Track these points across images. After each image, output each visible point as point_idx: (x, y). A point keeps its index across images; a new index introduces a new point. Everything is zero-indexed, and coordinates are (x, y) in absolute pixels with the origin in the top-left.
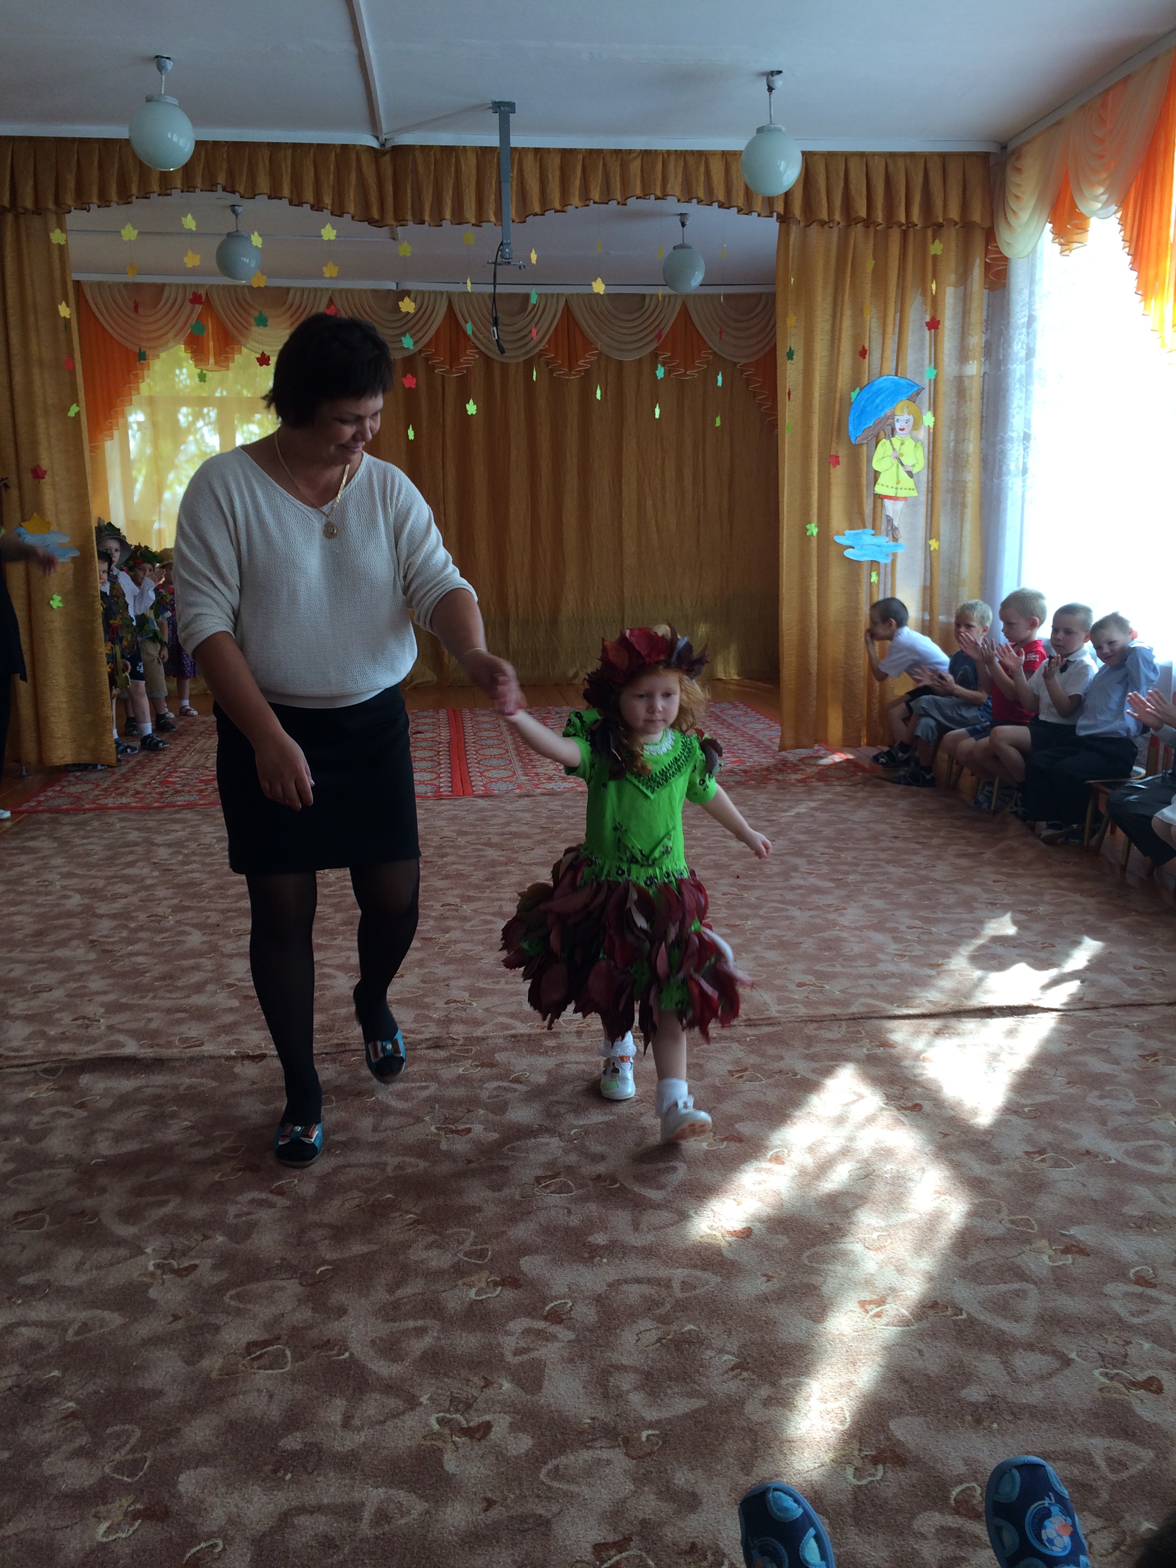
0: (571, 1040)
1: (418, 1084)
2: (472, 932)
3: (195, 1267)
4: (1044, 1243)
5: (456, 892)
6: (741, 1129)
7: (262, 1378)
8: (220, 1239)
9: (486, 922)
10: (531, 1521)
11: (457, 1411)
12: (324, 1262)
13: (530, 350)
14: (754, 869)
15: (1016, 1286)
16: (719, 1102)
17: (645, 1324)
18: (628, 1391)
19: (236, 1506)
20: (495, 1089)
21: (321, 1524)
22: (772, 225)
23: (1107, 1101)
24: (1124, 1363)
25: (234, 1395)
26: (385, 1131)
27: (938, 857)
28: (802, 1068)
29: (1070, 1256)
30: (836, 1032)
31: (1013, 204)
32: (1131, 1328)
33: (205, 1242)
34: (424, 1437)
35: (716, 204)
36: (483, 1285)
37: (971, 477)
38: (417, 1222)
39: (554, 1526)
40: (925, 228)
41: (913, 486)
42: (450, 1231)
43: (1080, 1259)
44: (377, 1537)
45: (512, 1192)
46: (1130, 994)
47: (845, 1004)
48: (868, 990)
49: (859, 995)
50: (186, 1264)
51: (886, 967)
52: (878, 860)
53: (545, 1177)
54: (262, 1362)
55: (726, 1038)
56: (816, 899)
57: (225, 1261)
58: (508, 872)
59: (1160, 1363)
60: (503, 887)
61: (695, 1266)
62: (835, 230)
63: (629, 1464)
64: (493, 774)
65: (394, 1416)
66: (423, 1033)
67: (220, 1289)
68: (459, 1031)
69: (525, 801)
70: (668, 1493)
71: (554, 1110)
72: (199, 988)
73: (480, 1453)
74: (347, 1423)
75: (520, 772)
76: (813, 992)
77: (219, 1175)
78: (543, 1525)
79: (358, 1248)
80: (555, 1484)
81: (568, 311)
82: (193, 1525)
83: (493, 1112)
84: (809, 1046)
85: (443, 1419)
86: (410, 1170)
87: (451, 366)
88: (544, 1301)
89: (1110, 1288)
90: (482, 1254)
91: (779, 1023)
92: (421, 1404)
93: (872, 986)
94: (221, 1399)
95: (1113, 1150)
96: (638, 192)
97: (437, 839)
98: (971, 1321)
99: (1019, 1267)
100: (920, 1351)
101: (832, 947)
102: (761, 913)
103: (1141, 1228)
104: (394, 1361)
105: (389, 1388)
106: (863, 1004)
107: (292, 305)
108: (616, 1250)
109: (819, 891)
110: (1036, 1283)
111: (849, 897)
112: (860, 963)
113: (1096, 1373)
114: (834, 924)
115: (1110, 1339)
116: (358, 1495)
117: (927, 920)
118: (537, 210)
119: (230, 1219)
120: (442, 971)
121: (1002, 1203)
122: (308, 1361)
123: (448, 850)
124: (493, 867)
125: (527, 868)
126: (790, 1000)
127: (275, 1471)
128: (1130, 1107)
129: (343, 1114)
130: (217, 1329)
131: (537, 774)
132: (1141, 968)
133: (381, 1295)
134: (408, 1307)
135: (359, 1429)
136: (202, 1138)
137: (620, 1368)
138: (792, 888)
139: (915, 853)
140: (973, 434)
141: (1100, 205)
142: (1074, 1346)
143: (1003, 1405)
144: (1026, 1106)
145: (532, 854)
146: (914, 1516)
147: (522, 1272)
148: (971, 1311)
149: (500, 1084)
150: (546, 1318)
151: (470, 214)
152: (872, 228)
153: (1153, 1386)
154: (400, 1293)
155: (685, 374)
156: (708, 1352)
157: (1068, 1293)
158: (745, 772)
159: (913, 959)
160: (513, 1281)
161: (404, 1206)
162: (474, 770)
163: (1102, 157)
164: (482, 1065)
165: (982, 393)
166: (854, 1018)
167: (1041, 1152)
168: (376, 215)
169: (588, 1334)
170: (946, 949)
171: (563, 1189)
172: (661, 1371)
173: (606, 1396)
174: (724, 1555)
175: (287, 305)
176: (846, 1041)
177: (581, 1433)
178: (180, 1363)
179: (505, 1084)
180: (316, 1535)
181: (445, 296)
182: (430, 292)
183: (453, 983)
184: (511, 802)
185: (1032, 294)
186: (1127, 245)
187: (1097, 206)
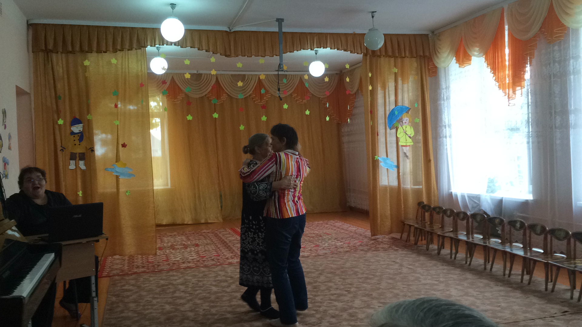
22: (360, 56)
35: (343, 50)
41: (411, 141)
81: (259, 80)
87: (218, 100)
96: (318, 46)
118: (284, 52)
151: (262, 53)
163: (477, 38)
168: (228, 54)
186: (489, 66)
187: (476, 53)
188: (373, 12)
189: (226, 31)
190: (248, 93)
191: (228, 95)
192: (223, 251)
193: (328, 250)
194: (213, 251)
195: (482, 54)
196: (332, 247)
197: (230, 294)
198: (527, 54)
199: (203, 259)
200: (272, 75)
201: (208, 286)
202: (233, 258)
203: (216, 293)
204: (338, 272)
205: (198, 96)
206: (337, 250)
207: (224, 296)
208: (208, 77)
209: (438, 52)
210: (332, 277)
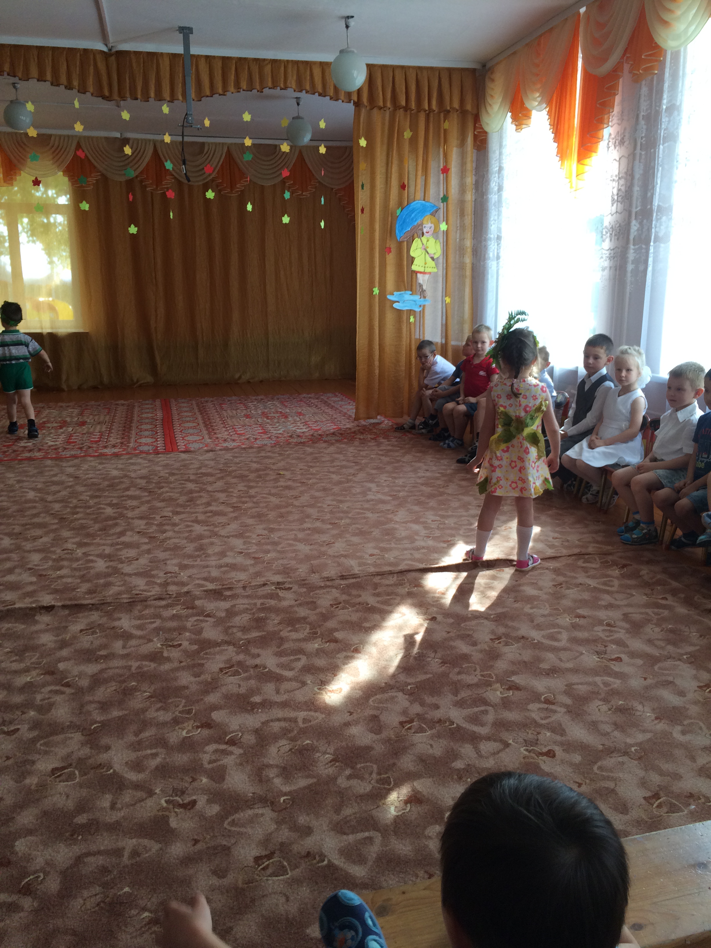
0: (240, 591)
1: (149, 621)
2: (180, 532)
3: (18, 729)
4: (498, 685)
5: (169, 509)
6: (337, 636)
7: (61, 786)
8: (32, 713)
9: (188, 526)
10: (219, 848)
11: (176, 795)
12: (96, 722)
13: (206, 178)
14: (346, 491)
15: (482, 708)
16: (325, 622)
17: (283, 742)
18: (273, 778)
19: (50, 855)
20: (195, 621)
21: (101, 860)
22: (351, 107)
23: (535, 610)
24: (537, 744)
25: (46, 797)
26: (130, 647)
27: (450, 481)
28: (372, 601)
29: (511, 691)
30: (392, 580)
31: (489, 100)
32: (541, 726)
33: (23, 716)
34: (158, 811)
35: (317, 94)
36: (190, 728)
37: (468, 260)
38: (151, 697)
39: (233, 850)
40: (439, 113)
41: (434, 266)
42: (170, 701)
43: (516, 692)
44: (132, 864)
45: (207, 677)
46: (550, 552)
47: (396, 564)
48: (409, 556)
49: (404, 560)
50: (12, 728)
51: (420, 543)
52: (417, 483)
53: (225, 668)
54: (61, 778)
55: (329, 587)
56: (382, 507)
57: (35, 725)
58: (201, 497)
59: (555, 743)
60: (198, 505)
61: (310, 710)
62: (388, 113)
63: (274, 815)
64: (190, 438)
65: (140, 801)
66: (151, 591)
67: (34, 741)
68: (173, 589)
69: (211, 454)
70: (295, 828)
71: (230, 631)
72: (11, 571)
73: (190, 816)
74: (113, 807)
75: (206, 437)
76: (379, 559)
77: (29, 678)
78: (226, 850)
79: (116, 713)
80: (233, 829)
81: (229, 154)
82: (25, 867)
83: (194, 634)
84: (376, 589)
85: (169, 800)
86: (146, 669)
87: (157, 188)
88: (226, 734)
89: (531, 706)
90: (189, 712)
91: (359, 577)
92: (156, 793)
93: (411, 554)
94: (38, 800)
95: (536, 635)
96: (270, 84)
97: (156, 478)
98: (459, 728)
99: (485, 698)
100: (431, 746)
101: (390, 533)
102: (350, 515)
103: (548, 674)
104: (139, 772)
105: (137, 786)
106: (406, 564)
107: (53, 146)
108: (266, 704)
109: (383, 502)
110: (493, 706)
111: (400, 505)
112: (405, 542)
113: (522, 749)
114: (391, 520)
115: (530, 732)
116: (120, 844)
117: (443, 517)
118: (208, 93)
119: (38, 702)
120: (161, 555)
121: (477, 666)
122: (89, 776)
123: (163, 485)
124: (191, 493)
125: (212, 493)
126: (365, 564)
127: (72, 835)
128: (546, 612)
129: (104, 640)
130: (33, 762)
131: (217, 438)
132: (556, 538)
133: (131, 738)
134: (147, 743)
135: (120, 809)
136: (18, 657)
137: (269, 766)
138: (368, 501)
139: (437, 479)
140: (469, 235)
141: (537, 103)
142: (511, 737)
143: (473, 769)
144: (491, 615)
145: (215, 486)
146: (425, 828)
147: (212, 720)
148: (459, 723)
149: (198, 618)
150: (227, 743)
151: (167, 95)
152: (408, 112)
153: (551, 754)
154: (143, 735)
155: (302, 195)
156: (318, 754)
157: (510, 710)
158: (341, 434)
159: (435, 539)
160: (208, 725)
161: (143, 689)
162: (179, 437)
163: (538, 75)
164: (188, 608)
165: (474, 211)
166: (401, 572)
167: (499, 638)
168: (107, 93)
169: (251, 750)
170: (453, 532)
171: (236, 673)
172: (292, 766)
173: (261, 781)
174: (325, 856)
175: (51, 145)
176: (396, 585)
177: (247, 801)
178: (12, 783)
179: (201, 618)
180: (97, 866)
181: (151, 143)
182: (142, 140)
183: (168, 562)
184: (202, 455)
185: (500, 154)
186: (552, 127)
187: (535, 104)
188: (348, 17)
189: (101, 52)
192: (112, 434)
194: (98, 434)
195: (544, 105)
199: (67, 447)
202: (114, 447)
208: (140, 145)
209: (488, 102)
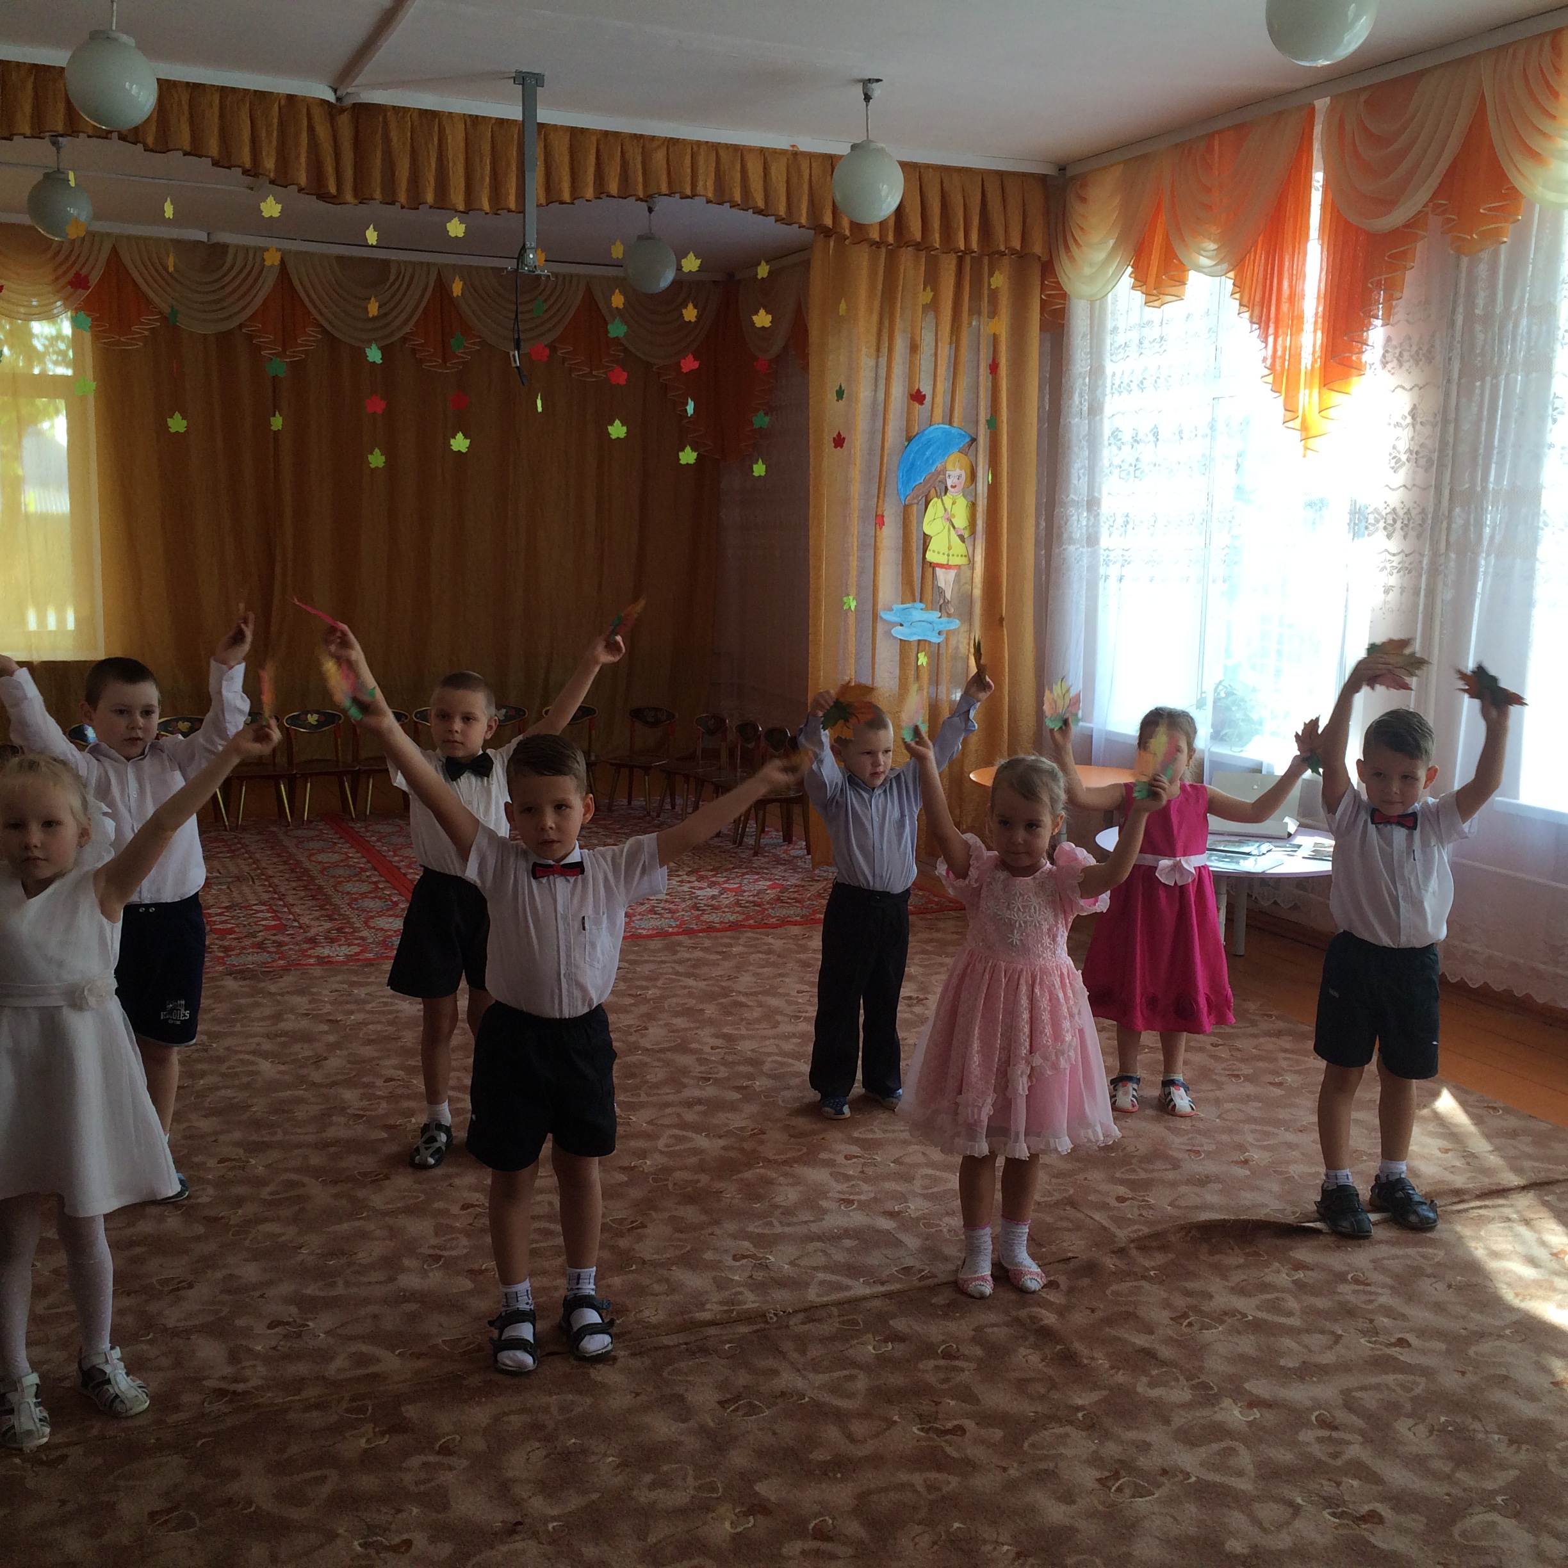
1: (840, 1373)
16: (1199, 1360)
20: (936, 1370)
26: (864, 1440)
31: (1078, 236)
35: (751, 211)
40: (983, 256)
41: (965, 552)
45: (1089, 1502)
53: (1107, 1478)
71: (1032, 1391)
81: (441, 285)
96: (664, 188)
107: (56, 255)
152: (925, 252)
163: (1209, 208)
175: (52, 251)
186: (1245, 309)
187: (1204, 261)
188: (870, 81)
189: (324, 102)
190: (399, 328)
191: (325, 332)
192: (297, 910)
193: (669, 915)
194: (264, 908)
195: (1225, 266)
196: (683, 905)
197: (324, 1091)
198: (1378, 285)
199: (226, 943)
200: (485, 268)
201: (247, 1057)
202: (333, 941)
203: (274, 1086)
204: (710, 1010)
205: (210, 330)
206: (698, 917)
207: (300, 1101)
208: (250, 262)
209: (1075, 240)
210: (691, 1029)
